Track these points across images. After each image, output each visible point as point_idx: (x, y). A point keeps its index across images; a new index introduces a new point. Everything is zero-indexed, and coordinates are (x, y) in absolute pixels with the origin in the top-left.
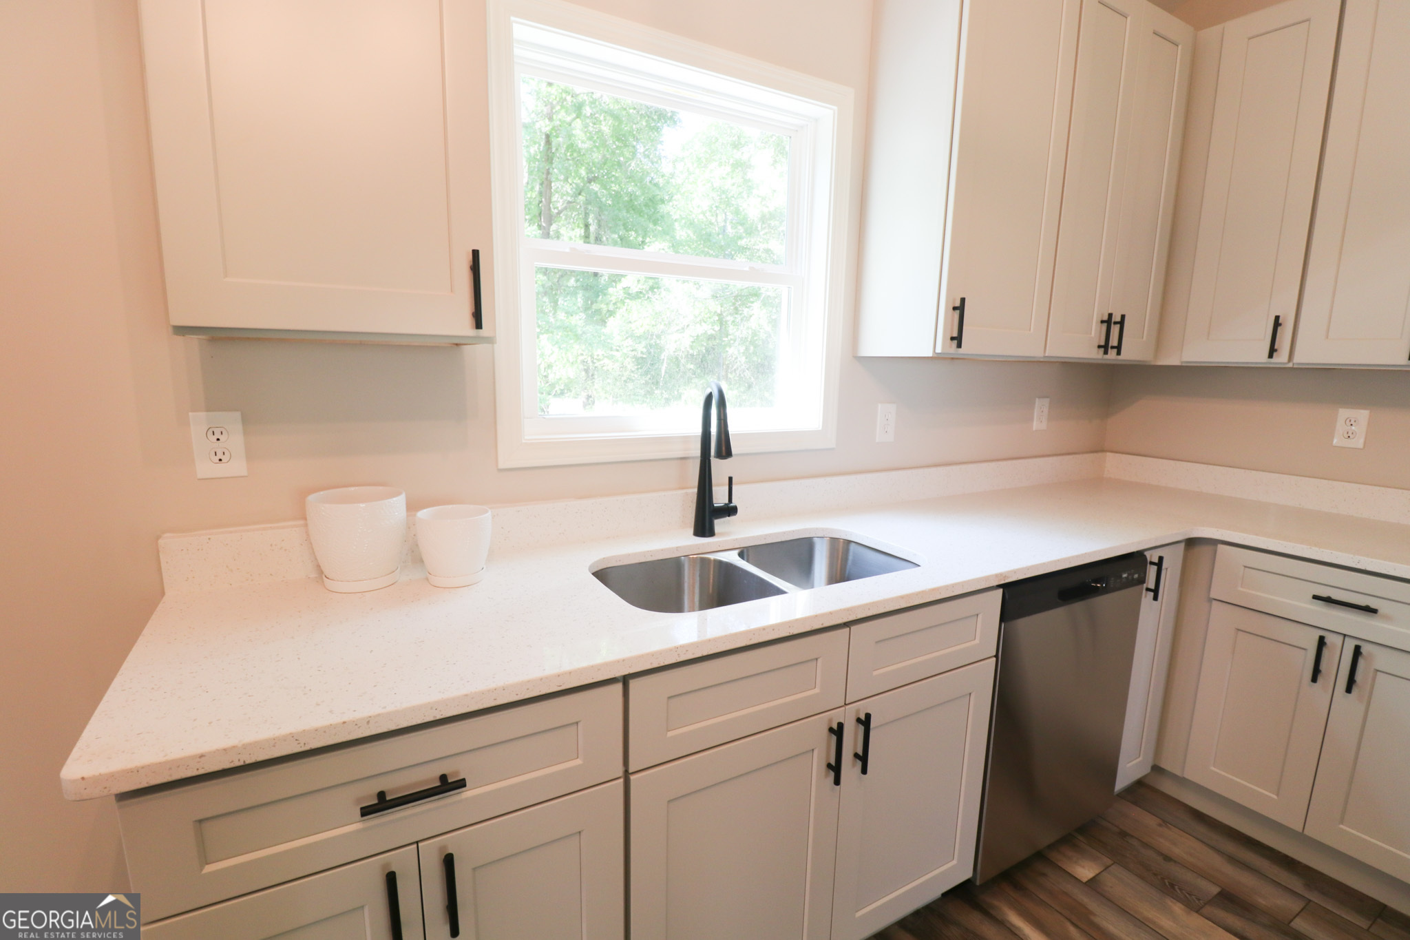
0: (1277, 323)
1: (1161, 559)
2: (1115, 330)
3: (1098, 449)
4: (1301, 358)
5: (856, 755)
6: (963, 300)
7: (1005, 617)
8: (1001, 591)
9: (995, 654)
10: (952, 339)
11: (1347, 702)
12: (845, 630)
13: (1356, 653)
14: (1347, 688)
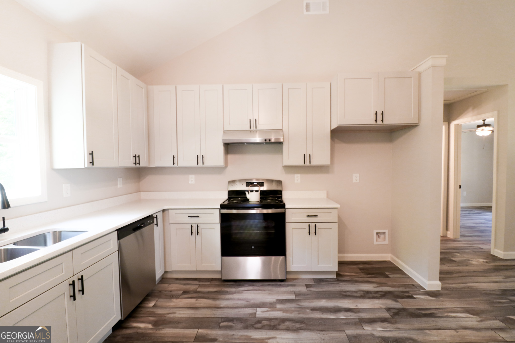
0: (174, 157)
1: (157, 216)
2: (137, 159)
3: (139, 191)
4: (180, 165)
5: (79, 291)
6: (92, 152)
7: (119, 238)
8: (117, 232)
9: (117, 250)
10: (90, 163)
11: (198, 237)
12: (71, 252)
13: (198, 226)
14: (198, 235)
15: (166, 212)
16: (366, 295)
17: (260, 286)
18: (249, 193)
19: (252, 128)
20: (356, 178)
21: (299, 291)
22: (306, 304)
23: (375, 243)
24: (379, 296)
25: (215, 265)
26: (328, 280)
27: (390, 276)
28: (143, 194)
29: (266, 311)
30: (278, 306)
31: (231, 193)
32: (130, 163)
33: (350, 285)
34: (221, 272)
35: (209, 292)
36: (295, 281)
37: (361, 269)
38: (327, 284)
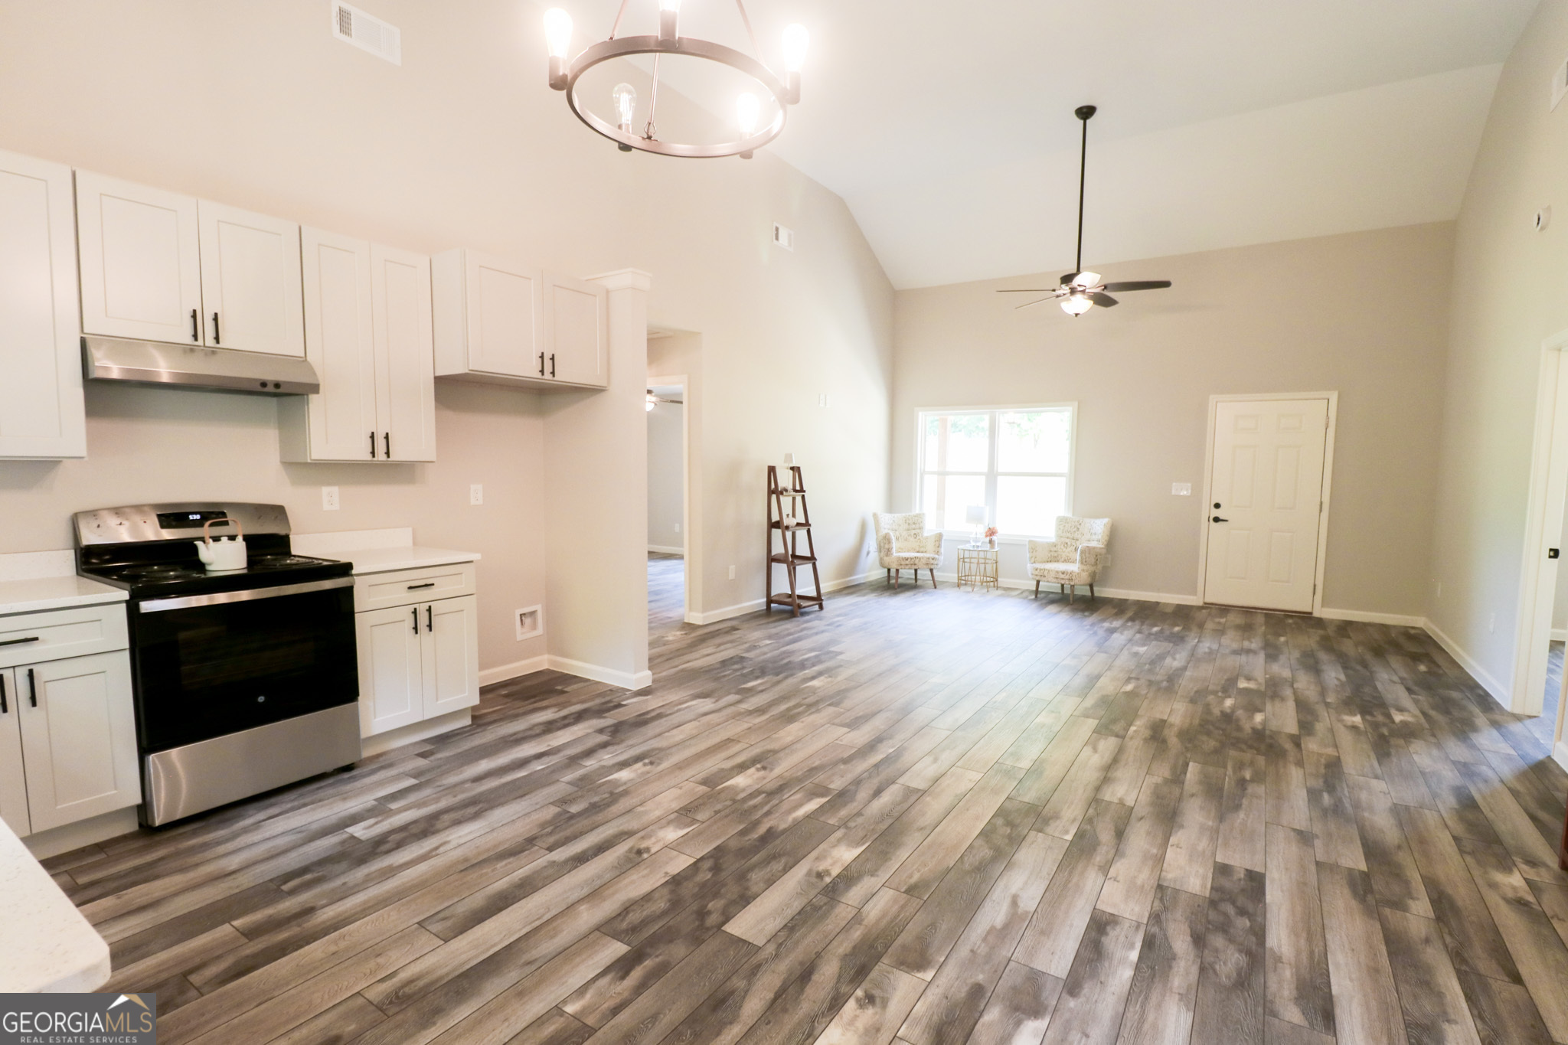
11: (33, 715)
13: (31, 674)
16: (550, 727)
17: (296, 798)
18: (206, 545)
19: (201, 342)
20: (476, 494)
21: (413, 769)
22: (452, 779)
23: (519, 637)
24: (572, 720)
25: (114, 792)
26: (459, 731)
27: (566, 689)
29: (376, 823)
30: (394, 806)
33: (509, 724)
34: (141, 807)
36: (381, 759)
37: (506, 696)
38: (466, 737)
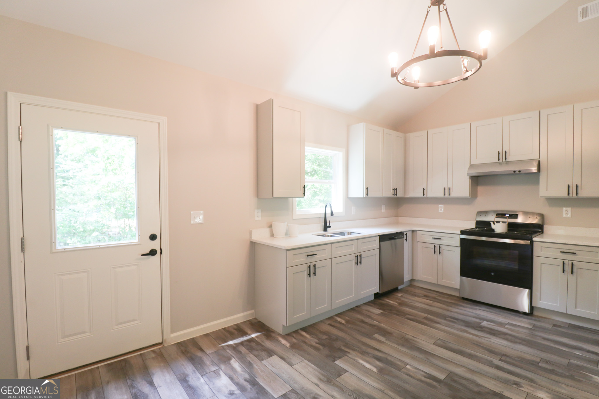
0: (424, 189)
1: (407, 233)
2: (395, 191)
3: (397, 216)
4: (429, 196)
5: (359, 262)
6: (368, 187)
7: (380, 241)
8: (379, 237)
9: (379, 248)
10: (367, 194)
11: (440, 256)
12: (357, 240)
13: (440, 247)
14: (439, 254)
15: (415, 233)
18: (494, 224)
19: (501, 161)
25: (454, 283)
28: (400, 218)
29: (492, 325)
31: (478, 223)
32: (390, 194)
34: (459, 290)
35: (445, 301)
